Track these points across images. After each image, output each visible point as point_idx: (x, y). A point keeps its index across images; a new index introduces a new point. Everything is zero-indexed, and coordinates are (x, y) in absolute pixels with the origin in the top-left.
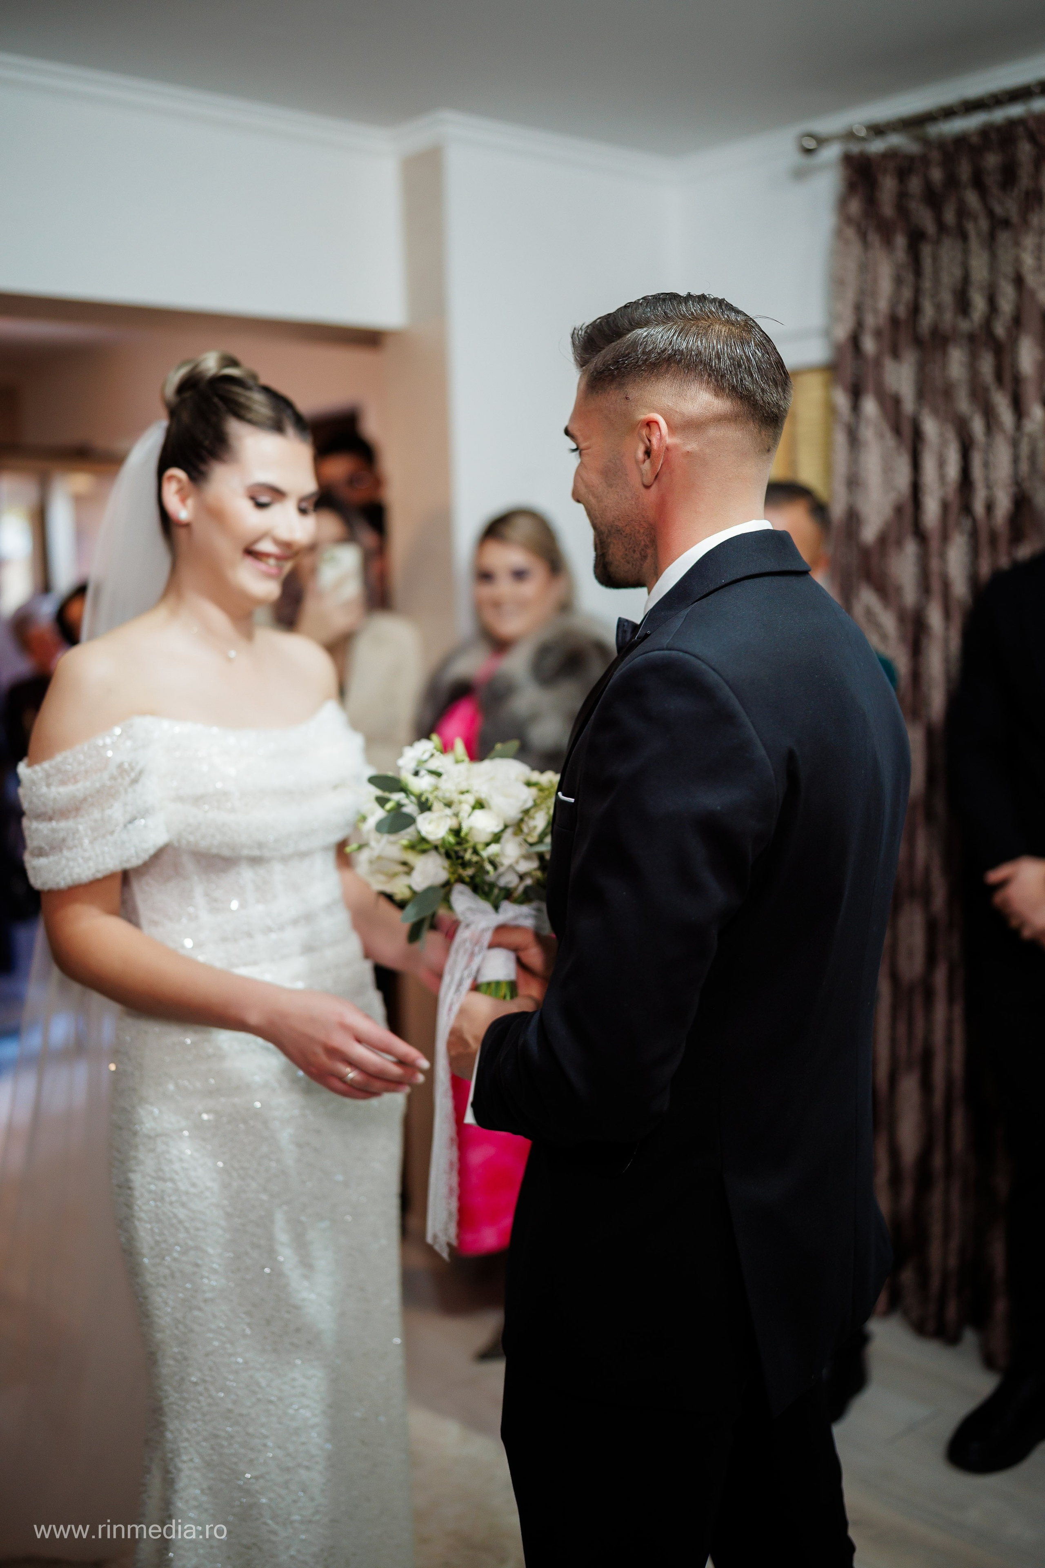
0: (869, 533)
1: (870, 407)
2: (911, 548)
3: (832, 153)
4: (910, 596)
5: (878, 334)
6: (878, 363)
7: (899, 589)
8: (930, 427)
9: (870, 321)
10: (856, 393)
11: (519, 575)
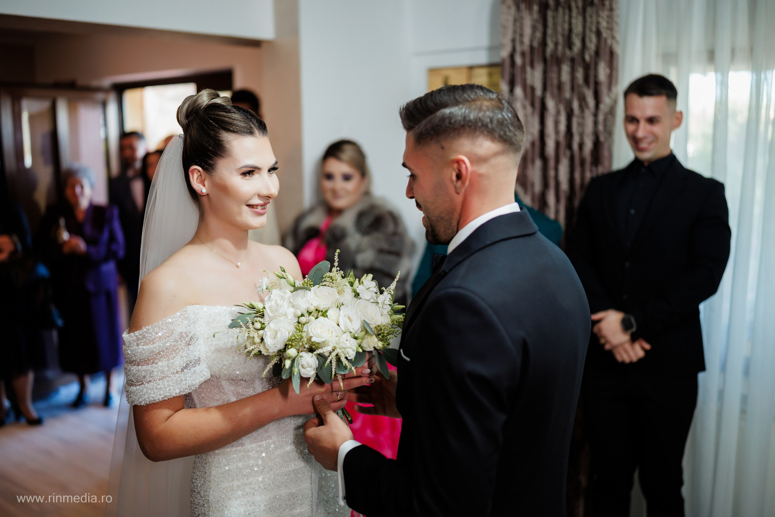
1: (519, 91)
2: (538, 163)
4: (538, 188)
5: (523, 54)
6: (523, 69)
7: (533, 185)
8: (550, 104)
9: (518, 48)
10: (512, 85)
11: (347, 178)
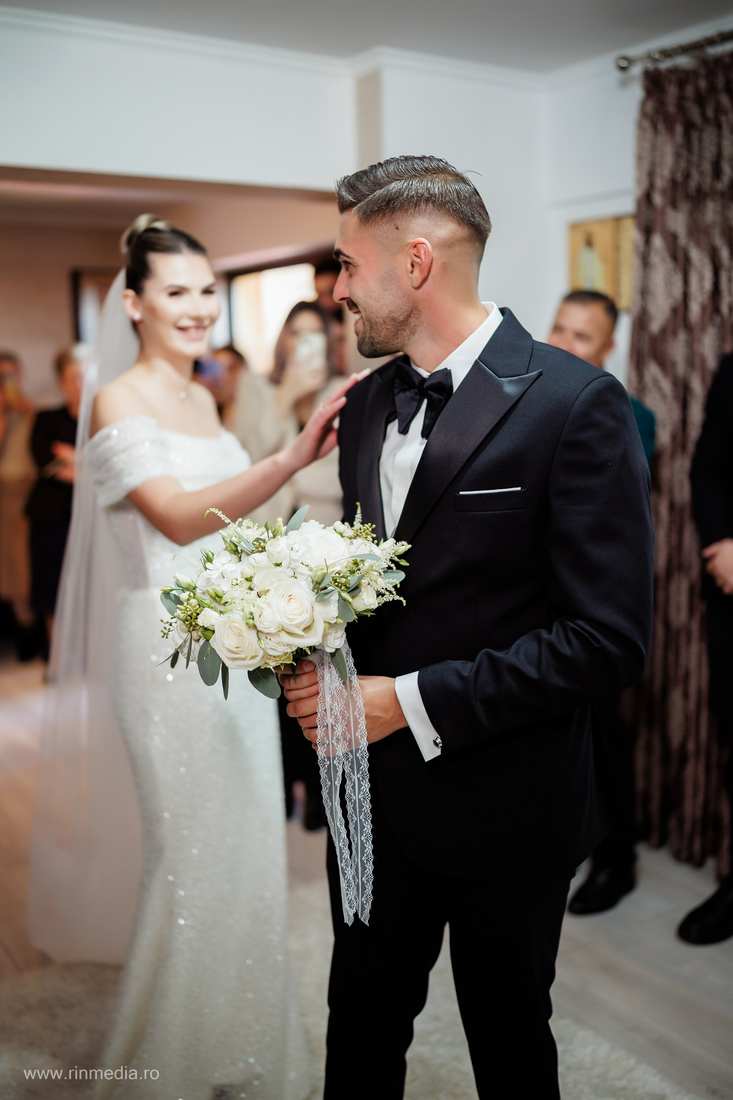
0: (655, 326)
1: (658, 241)
2: (682, 337)
3: (637, 70)
4: (681, 368)
5: (664, 192)
6: (663, 212)
7: (674, 365)
8: (695, 255)
9: (660, 183)
10: (647, 232)
